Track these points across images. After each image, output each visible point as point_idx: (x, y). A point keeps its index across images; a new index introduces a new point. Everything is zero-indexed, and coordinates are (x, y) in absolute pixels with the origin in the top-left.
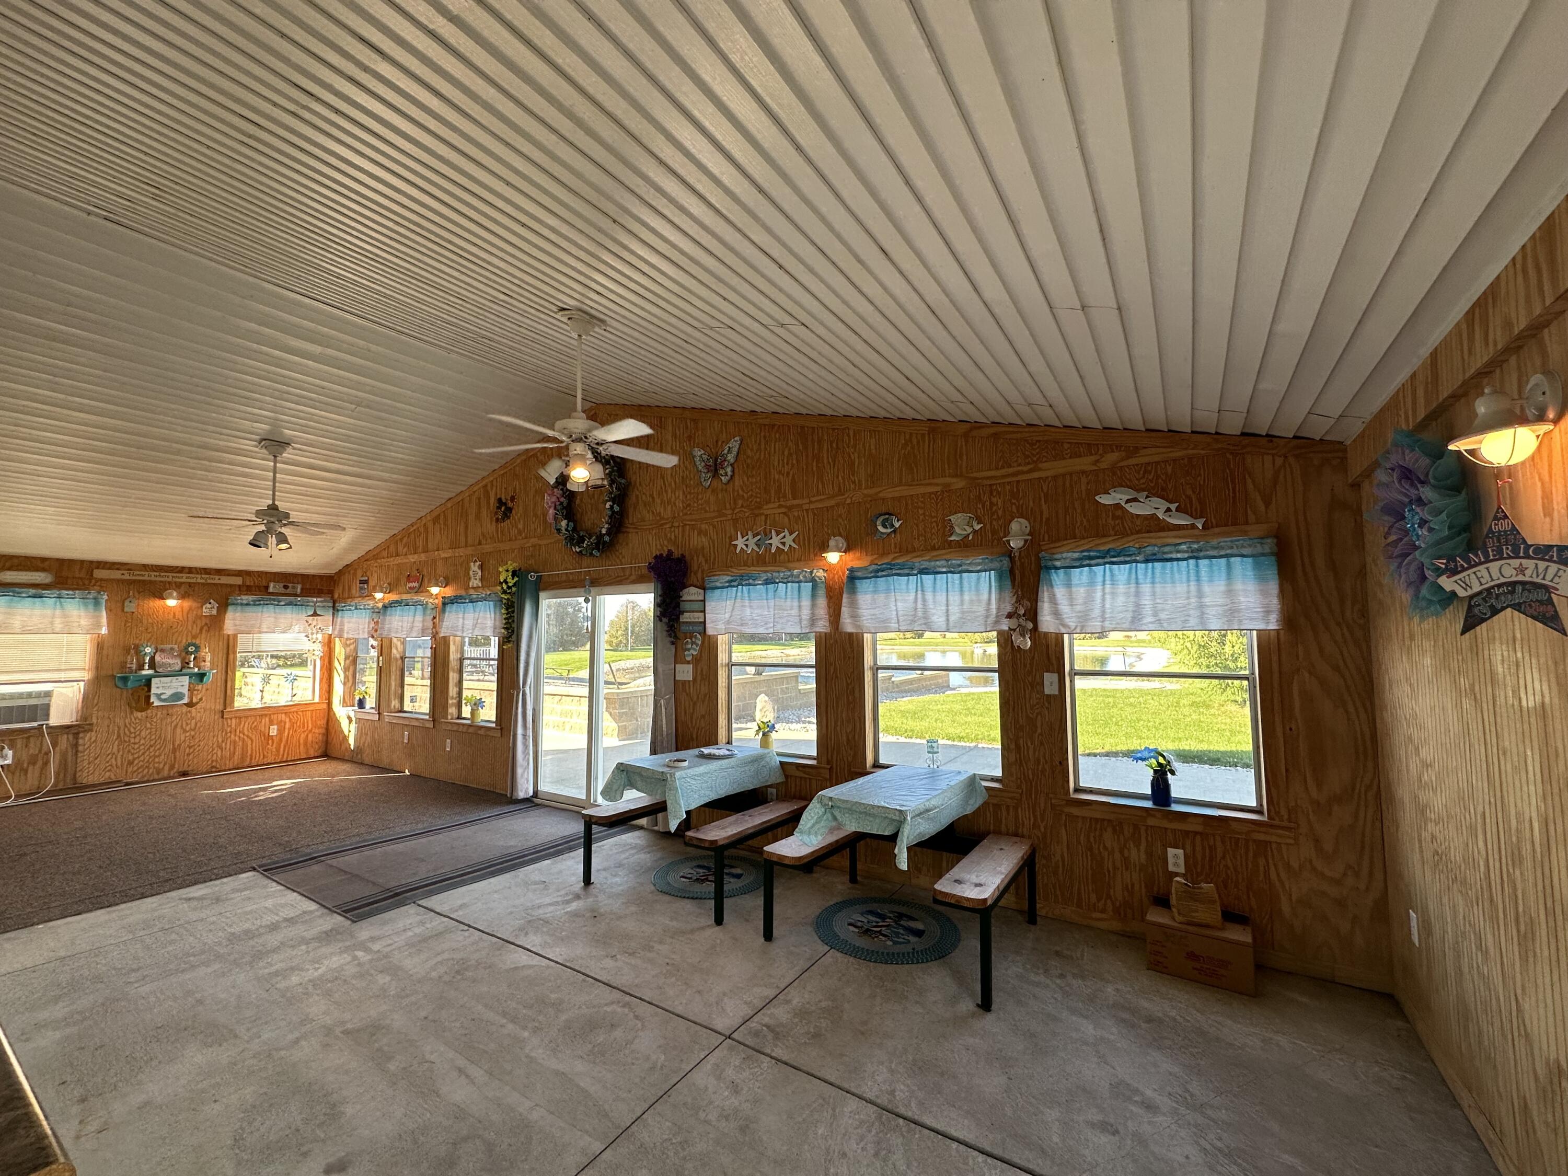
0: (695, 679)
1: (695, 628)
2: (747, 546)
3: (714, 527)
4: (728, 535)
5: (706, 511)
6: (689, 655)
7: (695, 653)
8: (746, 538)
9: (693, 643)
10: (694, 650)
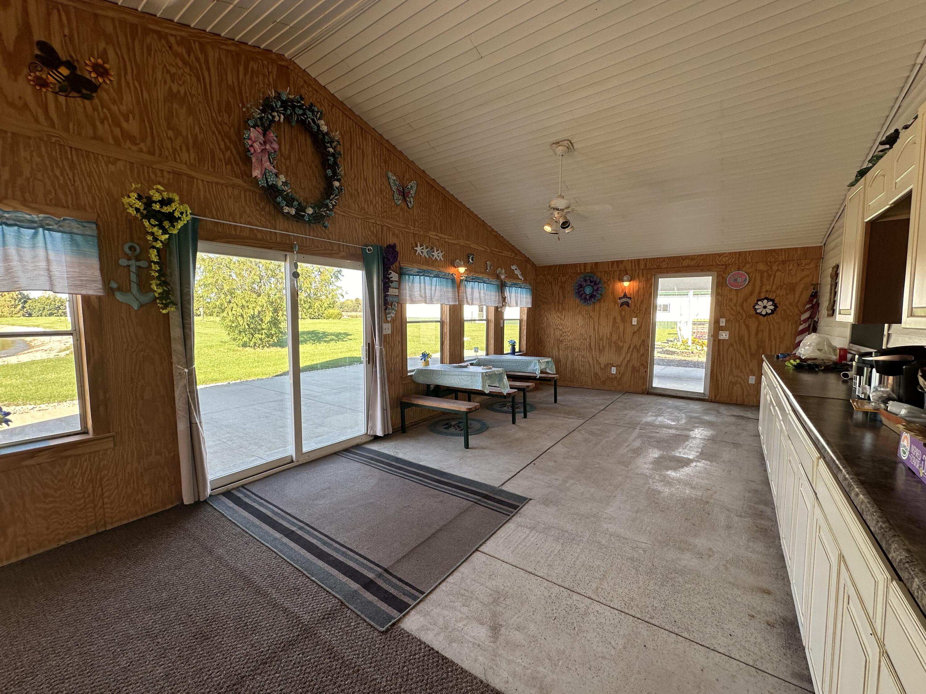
0: (392, 332)
1: (394, 299)
2: (422, 252)
3: (402, 234)
4: (410, 242)
5: (397, 221)
6: (389, 317)
7: (393, 316)
8: (422, 247)
9: (393, 309)
10: (393, 313)
